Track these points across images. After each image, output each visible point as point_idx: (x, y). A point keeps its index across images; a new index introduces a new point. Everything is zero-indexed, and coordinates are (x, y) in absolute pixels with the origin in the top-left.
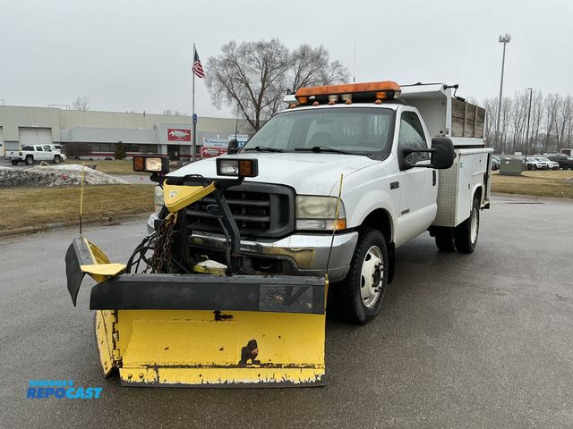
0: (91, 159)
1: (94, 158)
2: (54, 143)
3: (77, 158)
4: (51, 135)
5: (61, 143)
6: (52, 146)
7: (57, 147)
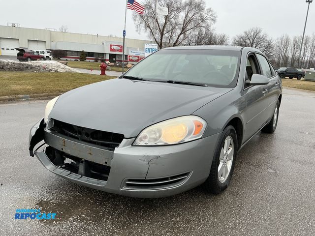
0: (67, 60)
1: (68, 59)
2: (47, 50)
3: (59, 59)
4: (45, 45)
5: (51, 50)
6: (45, 51)
7: (48, 52)
